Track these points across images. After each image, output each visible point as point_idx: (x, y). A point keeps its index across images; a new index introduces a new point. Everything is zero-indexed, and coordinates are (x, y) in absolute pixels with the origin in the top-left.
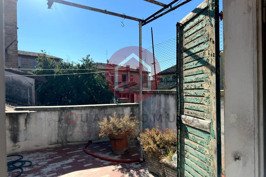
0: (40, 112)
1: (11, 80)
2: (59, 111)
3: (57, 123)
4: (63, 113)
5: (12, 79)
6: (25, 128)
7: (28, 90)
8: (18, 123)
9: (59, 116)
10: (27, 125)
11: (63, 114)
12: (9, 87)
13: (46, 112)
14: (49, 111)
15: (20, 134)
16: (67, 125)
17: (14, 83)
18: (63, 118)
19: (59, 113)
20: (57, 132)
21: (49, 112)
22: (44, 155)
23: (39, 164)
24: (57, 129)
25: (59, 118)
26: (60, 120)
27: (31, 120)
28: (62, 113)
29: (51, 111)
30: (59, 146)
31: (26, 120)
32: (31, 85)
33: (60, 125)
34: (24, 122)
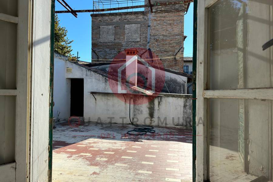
0: (169, 97)
1: (169, 78)
2: (184, 98)
3: (182, 108)
4: (188, 100)
5: (171, 78)
6: (158, 108)
7: (182, 87)
8: (154, 104)
9: (184, 102)
10: (160, 106)
11: (188, 101)
12: (168, 84)
13: (174, 98)
15: (155, 113)
16: (191, 111)
17: (172, 81)
18: (188, 104)
19: (185, 100)
20: (182, 115)
21: (176, 98)
23: (159, 133)
24: (182, 113)
25: (185, 104)
26: (185, 106)
27: (162, 103)
28: (186, 100)
29: (178, 97)
30: (184, 128)
31: (159, 103)
32: (184, 83)
33: (185, 111)
34: (158, 104)
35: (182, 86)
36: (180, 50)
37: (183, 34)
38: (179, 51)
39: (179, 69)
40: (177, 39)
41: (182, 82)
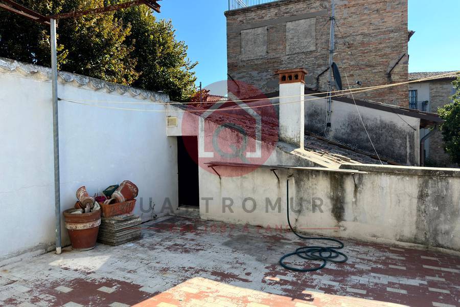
0: (381, 174)
1: (379, 122)
2: (419, 177)
3: (415, 201)
4: (430, 181)
5: (381, 121)
6: (354, 200)
8: (343, 190)
9: (420, 187)
10: (358, 194)
11: (430, 185)
13: (392, 177)
14: (399, 174)
15: (346, 211)
16: (437, 209)
17: (384, 128)
18: (430, 192)
19: (421, 182)
20: (415, 218)
21: (399, 177)
22: (378, 254)
23: (356, 266)
24: (415, 212)
25: (421, 191)
26: (422, 196)
27: (364, 188)
28: (426, 183)
29: (403, 174)
30: (420, 249)
31: (356, 187)
32: (412, 131)
33: (423, 207)
34: (353, 189)
35: (408, 137)
36: (399, 60)
37: (407, 28)
38: (397, 63)
39: (397, 99)
40: (392, 40)
41: (408, 129)
